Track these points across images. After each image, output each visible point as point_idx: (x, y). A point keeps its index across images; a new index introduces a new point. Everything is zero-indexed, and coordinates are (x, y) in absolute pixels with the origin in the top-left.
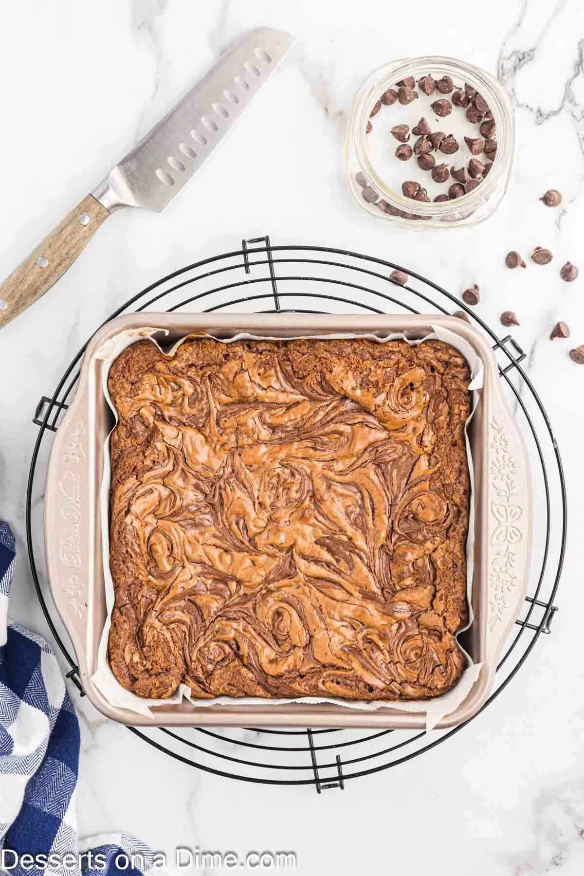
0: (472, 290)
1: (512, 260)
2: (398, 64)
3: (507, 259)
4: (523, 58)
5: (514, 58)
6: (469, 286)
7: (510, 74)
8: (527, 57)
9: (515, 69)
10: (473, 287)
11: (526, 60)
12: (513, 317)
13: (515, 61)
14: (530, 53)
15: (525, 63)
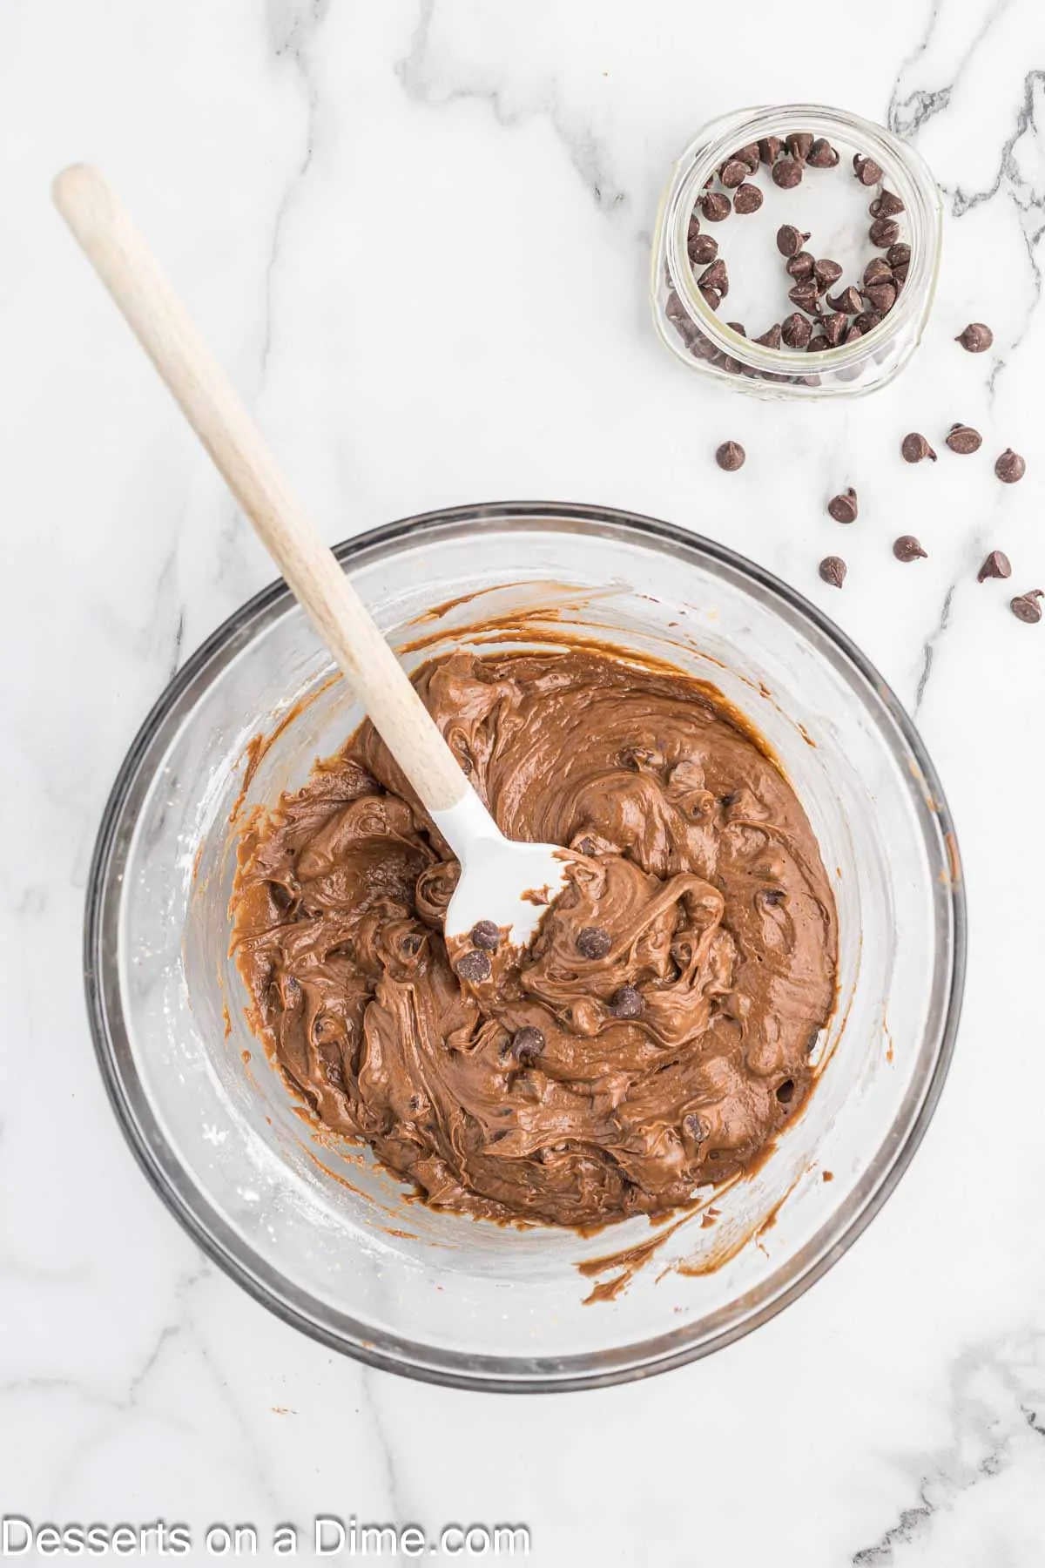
0: (844, 496)
1: (914, 448)
2: (752, 115)
3: (905, 446)
4: (931, 103)
5: (915, 104)
6: (839, 490)
7: (908, 131)
8: (937, 103)
9: (917, 121)
10: (846, 493)
11: (935, 107)
12: (914, 545)
13: (917, 110)
14: (941, 95)
15: (934, 112)
